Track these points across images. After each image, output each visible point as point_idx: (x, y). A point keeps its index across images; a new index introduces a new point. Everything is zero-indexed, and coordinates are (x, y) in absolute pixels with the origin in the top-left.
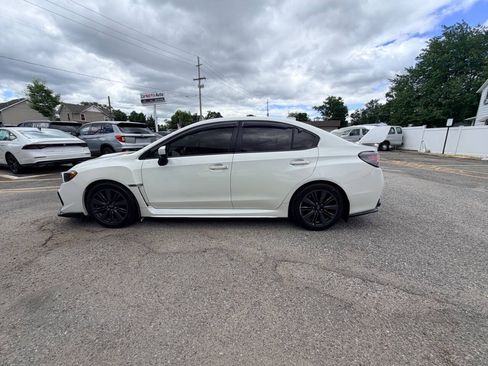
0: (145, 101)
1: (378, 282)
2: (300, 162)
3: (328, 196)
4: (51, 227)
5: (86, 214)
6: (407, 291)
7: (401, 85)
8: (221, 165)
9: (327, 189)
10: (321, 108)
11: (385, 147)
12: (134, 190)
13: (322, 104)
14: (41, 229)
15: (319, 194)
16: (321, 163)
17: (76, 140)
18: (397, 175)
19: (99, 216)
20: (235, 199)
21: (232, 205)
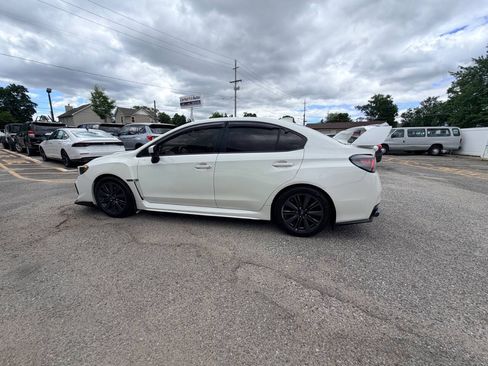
0: (184, 104)
1: (339, 298)
2: (282, 164)
3: (312, 201)
4: (70, 212)
5: (95, 203)
6: (367, 312)
8: (205, 164)
9: (311, 193)
10: (365, 108)
11: (436, 151)
12: (131, 185)
13: (366, 103)
14: (62, 213)
15: (303, 198)
16: (305, 166)
17: (115, 139)
18: (436, 183)
19: (104, 205)
20: (218, 198)
21: (216, 204)
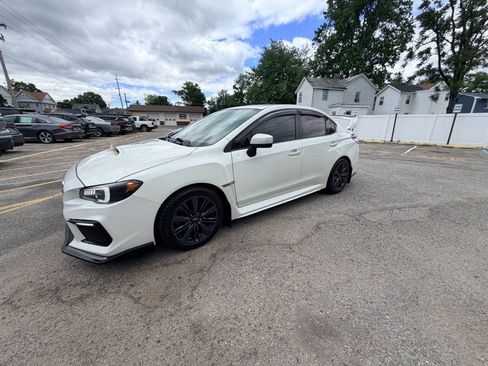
5: (155, 244)
7: (242, 80)
8: (295, 150)
10: (180, 93)
12: (227, 190)
13: (181, 89)
